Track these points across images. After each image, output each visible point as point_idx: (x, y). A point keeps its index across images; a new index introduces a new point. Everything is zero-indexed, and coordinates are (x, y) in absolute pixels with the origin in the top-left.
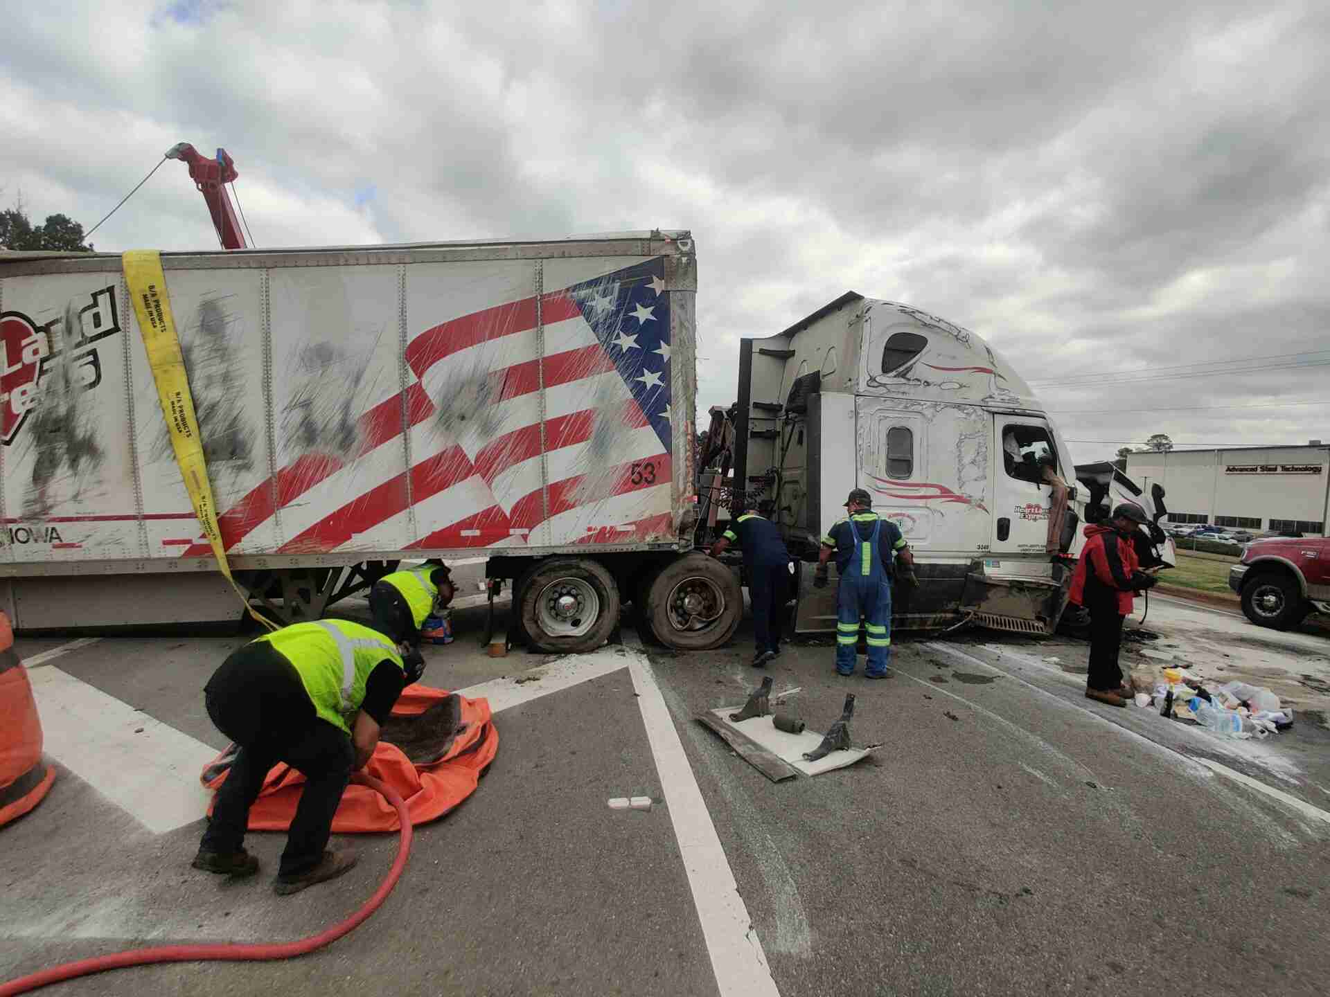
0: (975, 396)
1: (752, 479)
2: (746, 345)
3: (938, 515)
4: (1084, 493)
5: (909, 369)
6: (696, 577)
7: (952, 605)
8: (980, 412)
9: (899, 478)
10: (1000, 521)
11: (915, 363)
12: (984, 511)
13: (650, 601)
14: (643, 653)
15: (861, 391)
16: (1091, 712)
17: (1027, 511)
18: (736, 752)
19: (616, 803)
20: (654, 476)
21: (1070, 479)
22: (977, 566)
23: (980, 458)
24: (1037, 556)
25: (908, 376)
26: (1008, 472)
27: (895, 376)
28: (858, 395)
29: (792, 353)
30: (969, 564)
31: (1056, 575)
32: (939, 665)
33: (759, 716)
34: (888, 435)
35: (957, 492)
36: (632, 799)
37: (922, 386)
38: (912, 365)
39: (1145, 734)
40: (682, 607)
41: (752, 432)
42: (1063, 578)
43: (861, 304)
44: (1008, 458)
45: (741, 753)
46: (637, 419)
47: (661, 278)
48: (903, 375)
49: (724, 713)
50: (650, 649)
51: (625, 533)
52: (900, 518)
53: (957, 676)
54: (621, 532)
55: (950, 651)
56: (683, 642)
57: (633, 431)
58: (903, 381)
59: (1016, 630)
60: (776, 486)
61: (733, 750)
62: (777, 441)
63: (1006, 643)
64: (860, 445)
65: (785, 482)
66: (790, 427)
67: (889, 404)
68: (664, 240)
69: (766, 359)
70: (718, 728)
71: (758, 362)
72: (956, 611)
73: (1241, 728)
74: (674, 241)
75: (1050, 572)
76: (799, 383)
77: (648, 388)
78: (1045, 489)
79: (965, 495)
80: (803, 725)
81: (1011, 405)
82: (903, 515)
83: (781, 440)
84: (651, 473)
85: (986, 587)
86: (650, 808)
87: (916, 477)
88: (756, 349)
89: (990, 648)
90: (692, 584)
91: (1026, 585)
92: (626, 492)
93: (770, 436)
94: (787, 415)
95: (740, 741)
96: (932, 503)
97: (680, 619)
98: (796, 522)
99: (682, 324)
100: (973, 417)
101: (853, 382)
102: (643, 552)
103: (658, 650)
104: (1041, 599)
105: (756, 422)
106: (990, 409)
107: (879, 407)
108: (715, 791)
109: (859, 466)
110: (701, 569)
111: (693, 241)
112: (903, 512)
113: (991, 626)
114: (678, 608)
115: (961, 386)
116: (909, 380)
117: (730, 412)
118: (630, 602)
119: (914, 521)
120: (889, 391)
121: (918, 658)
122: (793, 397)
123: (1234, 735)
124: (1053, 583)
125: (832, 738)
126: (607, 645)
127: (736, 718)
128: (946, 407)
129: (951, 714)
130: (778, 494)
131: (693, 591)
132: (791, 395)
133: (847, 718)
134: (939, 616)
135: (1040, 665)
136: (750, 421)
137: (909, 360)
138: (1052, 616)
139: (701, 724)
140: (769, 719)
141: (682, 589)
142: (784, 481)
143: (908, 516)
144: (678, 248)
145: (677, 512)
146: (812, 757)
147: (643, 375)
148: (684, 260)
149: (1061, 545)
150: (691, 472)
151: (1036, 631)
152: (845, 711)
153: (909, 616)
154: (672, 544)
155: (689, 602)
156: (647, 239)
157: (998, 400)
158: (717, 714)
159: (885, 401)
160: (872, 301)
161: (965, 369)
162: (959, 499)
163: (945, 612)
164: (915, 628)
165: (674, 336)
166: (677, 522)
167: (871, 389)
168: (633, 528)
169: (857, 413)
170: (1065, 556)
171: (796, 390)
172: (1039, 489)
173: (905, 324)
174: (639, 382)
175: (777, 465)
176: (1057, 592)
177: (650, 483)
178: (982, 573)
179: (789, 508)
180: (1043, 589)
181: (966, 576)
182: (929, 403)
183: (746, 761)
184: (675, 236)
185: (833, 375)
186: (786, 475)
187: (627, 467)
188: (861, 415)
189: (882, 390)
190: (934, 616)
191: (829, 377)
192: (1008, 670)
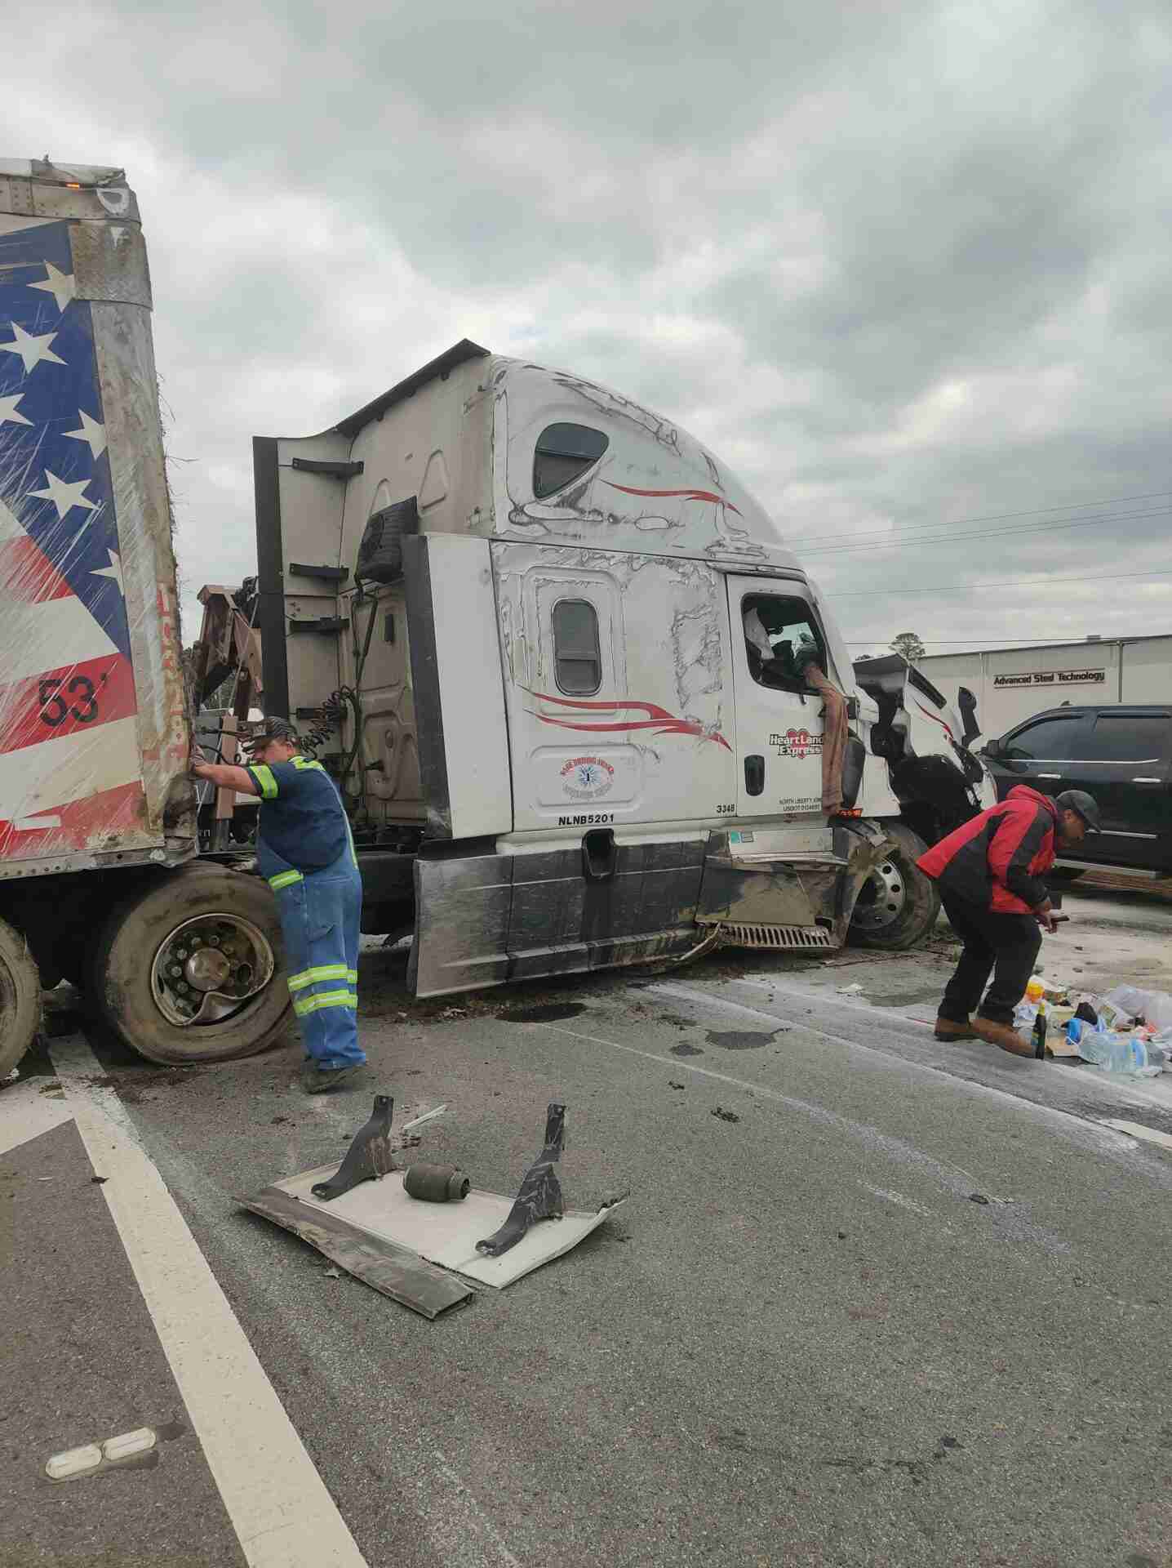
0: (694, 542)
1: (303, 714)
2: (266, 451)
3: (649, 756)
4: (869, 708)
5: (581, 492)
6: (204, 912)
7: (685, 915)
8: (704, 572)
9: (579, 694)
10: (748, 760)
11: (590, 480)
12: (723, 746)
13: (111, 973)
14: (105, 1083)
15: (499, 530)
16: (935, 1068)
17: (789, 741)
18: (339, 1268)
19: (67, 1464)
20: (94, 704)
21: (848, 685)
22: (717, 842)
23: (710, 652)
24: (807, 817)
25: (581, 504)
26: (755, 676)
27: (557, 505)
28: (493, 540)
29: (359, 468)
30: (706, 839)
31: (839, 847)
32: (680, 1023)
33: (374, 1178)
34: (554, 616)
35: (679, 716)
36: (111, 1443)
37: (606, 523)
38: (585, 485)
39: (1021, 1091)
40: (183, 977)
41: (293, 623)
42: (852, 850)
43: (486, 364)
44: (753, 652)
45: (347, 1267)
46: (42, 581)
47: (67, 269)
48: (571, 503)
49: (299, 1186)
50: (121, 1074)
51: (39, 833)
52: (586, 766)
53: (714, 1038)
54: (27, 833)
55: (693, 995)
56: (192, 1048)
57: (35, 608)
58: (573, 514)
59: (788, 945)
60: (350, 725)
61: (334, 1264)
62: (344, 637)
63: (774, 969)
64: (506, 636)
65: (370, 716)
66: (366, 612)
67: (552, 556)
68: (63, 184)
69: (307, 480)
70: (292, 1222)
71: (292, 485)
72: (694, 925)
73: (1146, 1062)
74: (88, 189)
75: (830, 840)
76: (377, 523)
77: (62, 514)
78: (813, 703)
79: (690, 720)
80: (467, 1181)
81: (749, 559)
82: (591, 760)
83: (351, 638)
84: (86, 698)
85: (736, 876)
86: (156, 1453)
87: (607, 692)
88: (285, 457)
89: (754, 982)
90: (201, 929)
91: (796, 868)
92: (27, 743)
93: (329, 631)
94: (359, 586)
95: (342, 1240)
96: (640, 737)
97: (181, 1003)
98: (396, 791)
99: (126, 378)
100: (694, 580)
101: (484, 515)
102: (85, 872)
103: (136, 1072)
104: (821, 888)
105: (300, 604)
106: (718, 565)
107: (535, 563)
108: (305, 1371)
109: (508, 673)
110: (218, 897)
111: (132, 195)
112: (591, 755)
113: (750, 944)
114: (175, 982)
115: (671, 525)
116: (582, 511)
117: (240, 597)
118: (64, 983)
119: (611, 771)
120: (549, 531)
121: (641, 1015)
122: (368, 548)
123: (1138, 1072)
124: (837, 860)
125: (530, 1200)
126: (18, 1080)
127: (325, 1191)
128: (649, 561)
129: (724, 1111)
130: (357, 742)
131: (205, 944)
132: (364, 546)
133: (553, 1155)
134: (665, 936)
135: (838, 1000)
136: (287, 602)
137: (577, 476)
138: (838, 915)
139: (250, 1217)
140: (394, 1182)
141: (182, 942)
142: (363, 716)
143: (602, 763)
144: (99, 207)
145: (155, 781)
146: (494, 1247)
147: (45, 485)
148: (116, 232)
149: (844, 796)
150: (179, 695)
151: (819, 945)
152: (547, 1142)
153: (617, 941)
154: (150, 850)
155: (198, 969)
156: (25, 179)
157: (731, 549)
158: (286, 1189)
159: (544, 550)
160: (505, 360)
161: (675, 493)
162: (683, 727)
163: (673, 927)
164: (627, 962)
165: (110, 403)
166: (157, 802)
167: (516, 528)
168: (54, 822)
169: (494, 574)
170: (850, 813)
171: (373, 536)
172: (803, 702)
173: (571, 407)
174: (40, 502)
175: (349, 680)
176: (843, 877)
177: (85, 721)
178: (727, 854)
179: (379, 766)
180: (822, 872)
181: (704, 862)
182: (619, 556)
183: (363, 1283)
184: (90, 179)
185: (443, 503)
186: (369, 701)
187: (27, 688)
188: (503, 577)
189: (537, 530)
190: (658, 937)
191: (436, 508)
192: (792, 1016)
